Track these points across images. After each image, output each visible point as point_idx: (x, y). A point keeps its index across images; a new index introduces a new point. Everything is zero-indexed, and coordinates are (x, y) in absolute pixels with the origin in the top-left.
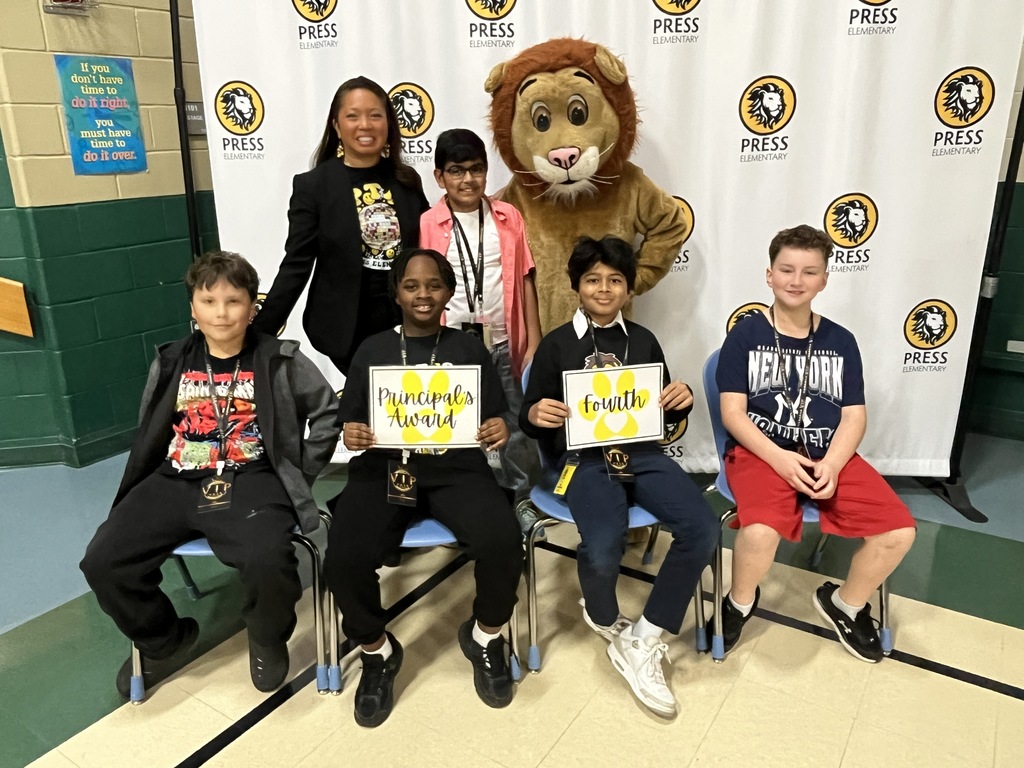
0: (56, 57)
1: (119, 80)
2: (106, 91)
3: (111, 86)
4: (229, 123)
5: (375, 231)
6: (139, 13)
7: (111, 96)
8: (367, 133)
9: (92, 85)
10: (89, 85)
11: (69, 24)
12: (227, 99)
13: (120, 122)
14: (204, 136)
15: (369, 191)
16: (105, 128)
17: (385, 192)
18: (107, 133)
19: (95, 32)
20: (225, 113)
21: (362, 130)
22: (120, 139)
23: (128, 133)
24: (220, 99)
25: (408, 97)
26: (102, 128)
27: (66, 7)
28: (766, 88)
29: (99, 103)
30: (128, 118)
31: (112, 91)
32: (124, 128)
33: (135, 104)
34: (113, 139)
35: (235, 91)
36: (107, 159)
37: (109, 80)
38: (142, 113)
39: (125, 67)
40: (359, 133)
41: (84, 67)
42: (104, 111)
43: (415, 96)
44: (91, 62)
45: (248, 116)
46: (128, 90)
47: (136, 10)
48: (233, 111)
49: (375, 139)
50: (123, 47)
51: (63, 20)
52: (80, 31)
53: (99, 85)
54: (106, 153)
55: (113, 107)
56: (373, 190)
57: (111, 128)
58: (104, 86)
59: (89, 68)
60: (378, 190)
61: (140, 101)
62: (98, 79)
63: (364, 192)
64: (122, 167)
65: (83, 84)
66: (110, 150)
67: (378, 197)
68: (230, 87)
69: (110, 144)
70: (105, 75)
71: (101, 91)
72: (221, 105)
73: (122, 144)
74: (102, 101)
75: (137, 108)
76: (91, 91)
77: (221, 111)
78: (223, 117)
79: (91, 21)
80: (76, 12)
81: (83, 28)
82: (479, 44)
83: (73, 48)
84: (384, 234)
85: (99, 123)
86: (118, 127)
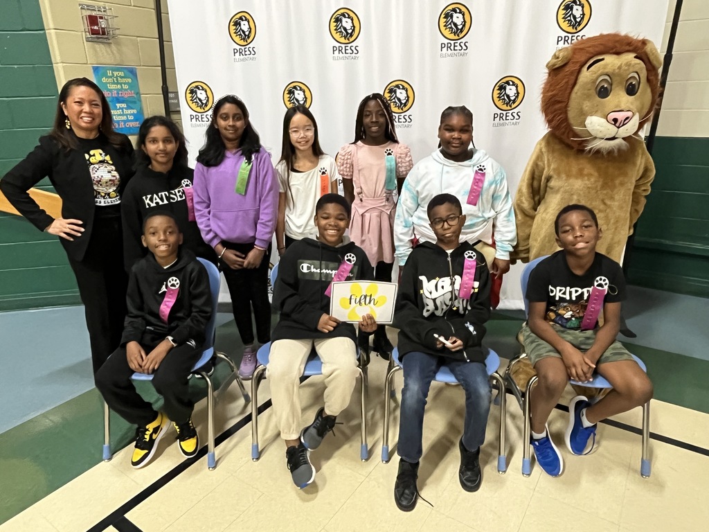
0: (93, 67)
1: (130, 80)
2: (122, 86)
3: (125, 84)
4: (194, 106)
5: (100, 181)
6: (141, 41)
7: (126, 90)
8: (89, 115)
9: (114, 83)
10: (112, 83)
11: (100, 48)
12: (192, 92)
13: (130, 105)
14: (179, 112)
15: (94, 155)
16: (122, 109)
17: (106, 155)
18: (123, 111)
19: (115, 52)
20: (191, 100)
21: (85, 112)
22: (130, 115)
23: (135, 111)
24: (188, 92)
25: (297, 90)
26: (120, 108)
27: (98, 38)
28: (508, 83)
29: (118, 93)
30: (135, 102)
31: (126, 87)
32: (132, 109)
33: (138, 94)
34: (127, 115)
35: (197, 87)
36: (123, 126)
37: (124, 80)
38: (142, 99)
39: (132, 72)
40: (83, 115)
41: (109, 73)
42: (121, 99)
43: (301, 89)
44: (113, 70)
45: (204, 102)
46: (134, 86)
47: (139, 38)
48: (196, 99)
49: (93, 119)
50: (131, 61)
51: (97, 46)
52: (107, 51)
53: (118, 83)
54: (123, 123)
55: (126, 96)
56: (97, 155)
57: (126, 109)
58: (121, 84)
59: (113, 74)
60: (101, 154)
61: (141, 92)
62: (117, 80)
63: (90, 156)
64: (132, 131)
65: (109, 83)
66: (125, 122)
67: (101, 159)
68: (194, 85)
69: (125, 118)
70: (121, 77)
71: (119, 86)
72: (189, 96)
73: (131, 118)
74: (120, 92)
75: (140, 97)
76: (113, 87)
77: (189, 99)
78: (190, 103)
79: (113, 45)
80: (105, 41)
81: (108, 50)
82: (339, 59)
83: (103, 61)
84: (107, 183)
85: (118, 105)
86: (129, 108)
